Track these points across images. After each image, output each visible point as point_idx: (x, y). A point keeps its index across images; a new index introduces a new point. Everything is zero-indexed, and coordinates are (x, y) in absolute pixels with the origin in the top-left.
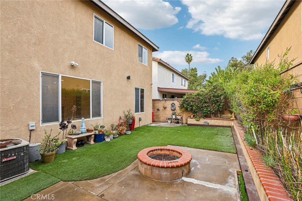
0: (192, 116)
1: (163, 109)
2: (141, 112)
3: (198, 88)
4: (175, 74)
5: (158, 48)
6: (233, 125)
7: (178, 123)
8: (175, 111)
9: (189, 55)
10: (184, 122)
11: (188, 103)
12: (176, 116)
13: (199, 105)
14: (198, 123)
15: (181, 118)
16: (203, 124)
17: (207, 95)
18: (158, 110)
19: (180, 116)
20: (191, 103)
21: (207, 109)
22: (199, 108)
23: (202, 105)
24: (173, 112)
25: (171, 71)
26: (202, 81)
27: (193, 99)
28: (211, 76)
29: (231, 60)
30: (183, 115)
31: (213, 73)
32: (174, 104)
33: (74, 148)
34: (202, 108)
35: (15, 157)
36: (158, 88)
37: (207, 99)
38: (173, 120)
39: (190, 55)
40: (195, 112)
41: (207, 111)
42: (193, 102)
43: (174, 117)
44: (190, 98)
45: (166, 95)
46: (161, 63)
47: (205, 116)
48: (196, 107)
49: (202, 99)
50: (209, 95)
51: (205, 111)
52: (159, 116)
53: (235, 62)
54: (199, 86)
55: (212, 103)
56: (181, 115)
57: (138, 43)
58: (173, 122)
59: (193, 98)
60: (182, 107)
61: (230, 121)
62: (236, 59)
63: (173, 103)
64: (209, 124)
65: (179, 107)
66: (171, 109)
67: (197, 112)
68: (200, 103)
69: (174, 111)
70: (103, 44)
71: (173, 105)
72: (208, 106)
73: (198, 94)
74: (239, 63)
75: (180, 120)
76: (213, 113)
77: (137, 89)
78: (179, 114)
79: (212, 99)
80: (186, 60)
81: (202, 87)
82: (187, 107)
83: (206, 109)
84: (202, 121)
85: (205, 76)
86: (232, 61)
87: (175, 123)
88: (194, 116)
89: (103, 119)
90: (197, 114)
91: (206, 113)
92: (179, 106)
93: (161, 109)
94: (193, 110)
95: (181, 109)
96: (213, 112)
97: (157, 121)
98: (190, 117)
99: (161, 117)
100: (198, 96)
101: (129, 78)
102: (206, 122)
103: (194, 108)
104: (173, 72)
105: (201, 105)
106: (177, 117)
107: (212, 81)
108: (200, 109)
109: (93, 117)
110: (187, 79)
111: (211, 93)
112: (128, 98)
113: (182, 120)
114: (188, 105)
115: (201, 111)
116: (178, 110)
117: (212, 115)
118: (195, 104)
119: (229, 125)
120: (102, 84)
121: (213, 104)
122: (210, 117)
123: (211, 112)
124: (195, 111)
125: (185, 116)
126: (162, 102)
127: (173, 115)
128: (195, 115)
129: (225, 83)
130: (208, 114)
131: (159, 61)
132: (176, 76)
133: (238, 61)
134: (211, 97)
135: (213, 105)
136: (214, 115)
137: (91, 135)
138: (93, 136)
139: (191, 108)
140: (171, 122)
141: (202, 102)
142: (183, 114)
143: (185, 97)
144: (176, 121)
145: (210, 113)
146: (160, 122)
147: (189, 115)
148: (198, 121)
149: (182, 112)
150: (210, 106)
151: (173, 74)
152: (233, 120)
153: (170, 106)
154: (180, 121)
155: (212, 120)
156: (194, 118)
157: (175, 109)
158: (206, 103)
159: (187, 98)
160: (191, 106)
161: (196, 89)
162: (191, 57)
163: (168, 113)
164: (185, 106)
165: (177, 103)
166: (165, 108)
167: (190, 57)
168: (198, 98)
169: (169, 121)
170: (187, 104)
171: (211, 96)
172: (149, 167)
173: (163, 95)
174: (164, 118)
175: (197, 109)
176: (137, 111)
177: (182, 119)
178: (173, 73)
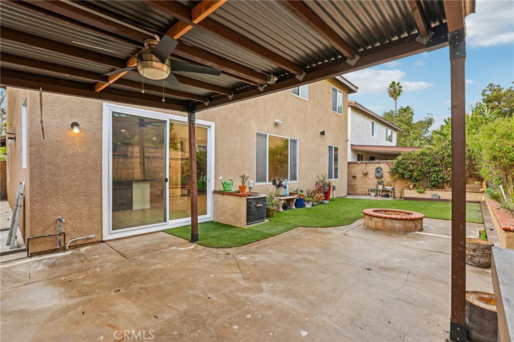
0: (411, 186)
1: (363, 176)
2: (335, 178)
3: (417, 143)
4: (375, 123)
5: (357, 88)
6: (484, 200)
7: (387, 196)
8: (382, 179)
9: (396, 83)
10: (398, 195)
11: (404, 166)
12: (384, 186)
13: (424, 169)
14: (421, 196)
15: (392, 189)
16: (430, 197)
17: (437, 154)
18: (354, 177)
19: (391, 186)
20: (411, 166)
21: (437, 175)
22: (424, 173)
23: (430, 169)
24: (379, 180)
25: (370, 118)
26: (424, 130)
27: (413, 161)
28: (444, 124)
29: (488, 89)
30: (395, 185)
31: (447, 120)
32: (381, 169)
33: (282, 210)
34: (428, 173)
35: (262, 205)
36: (351, 145)
37: (437, 160)
38: (380, 192)
39: (398, 84)
40: (417, 180)
41: (437, 177)
42: (413, 164)
43: (380, 187)
44: (408, 160)
45: (362, 156)
46: (357, 109)
47: (434, 187)
48: (418, 173)
49: (429, 161)
50: (442, 154)
51: (434, 178)
52: (355, 187)
53: (495, 94)
54: (418, 141)
55: (446, 166)
56: (393, 185)
57: (333, 86)
58: (380, 196)
59: (414, 159)
60: (394, 172)
61: (478, 194)
62: (498, 86)
63: (379, 168)
64: (441, 198)
65: (388, 174)
66: (375, 176)
67: (419, 180)
68: (426, 166)
69: (380, 178)
70: (298, 95)
71: (379, 170)
72: (439, 171)
73: (422, 154)
74: (506, 94)
75: (391, 192)
76: (449, 181)
77: (330, 148)
78: (389, 184)
79: (446, 159)
80: (390, 94)
81: (423, 142)
82: (404, 173)
83: (435, 176)
84: (429, 194)
85: (430, 122)
86: (490, 90)
87: (382, 196)
88: (414, 186)
89: (299, 184)
90: (419, 184)
91: (435, 180)
92: (389, 171)
93: (359, 175)
94: (413, 177)
95: (393, 175)
96: (448, 179)
97: (351, 194)
98: (409, 187)
99: (359, 189)
100: (422, 156)
101: (323, 133)
102: (435, 195)
103: (415, 174)
104: (372, 119)
105: (427, 169)
106: (386, 187)
107: (445, 133)
108: (425, 175)
109: (290, 180)
110: (396, 130)
111: (444, 151)
112: (321, 159)
113: (394, 193)
114: (405, 169)
115: (427, 178)
116: (387, 178)
117: (445, 185)
118: (417, 168)
119: (477, 200)
120: (298, 142)
121: (448, 167)
122: (443, 188)
123: (445, 179)
124: (416, 178)
125: (398, 186)
126: (360, 165)
127: (380, 184)
128: (417, 184)
129: (470, 136)
130: (438, 182)
131: (354, 105)
132: (377, 126)
133: (503, 91)
134: (444, 157)
135: (448, 169)
136: (449, 184)
137: (293, 199)
138: (295, 200)
139: (410, 173)
140: (376, 196)
141: (428, 164)
142: (396, 183)
143: (400, 158)
144: (384, 193)
145: (442, 181)
146: (357, 194)
147: (407, 186)
148: (422, 193)
149: (394, 180)
150: (442, 170)
151: (373, 123)
152: (483, 192)
153: (374, 172)
154: (390, 194)
155: (445, 192)
156: (415, 188)
157: (382, 177)
158: (435, 165)
159: (404, 159)
160: (410, 171)
161: (412, 145)
162: (401, 87)
163: (372, 182)
164: (400, 171)
165: (385, 167)
166: (366, 174)
167: (397, 87)
168: (422, 159)
169: (373, 194)
170: (403, 168)
171: (444, 155)
172: (380, 220)
173: (358, 155)
174: (363, 190)
175: (420, 176)
176: (330, 177)
177: (394, 191)
178: (373, 121)
